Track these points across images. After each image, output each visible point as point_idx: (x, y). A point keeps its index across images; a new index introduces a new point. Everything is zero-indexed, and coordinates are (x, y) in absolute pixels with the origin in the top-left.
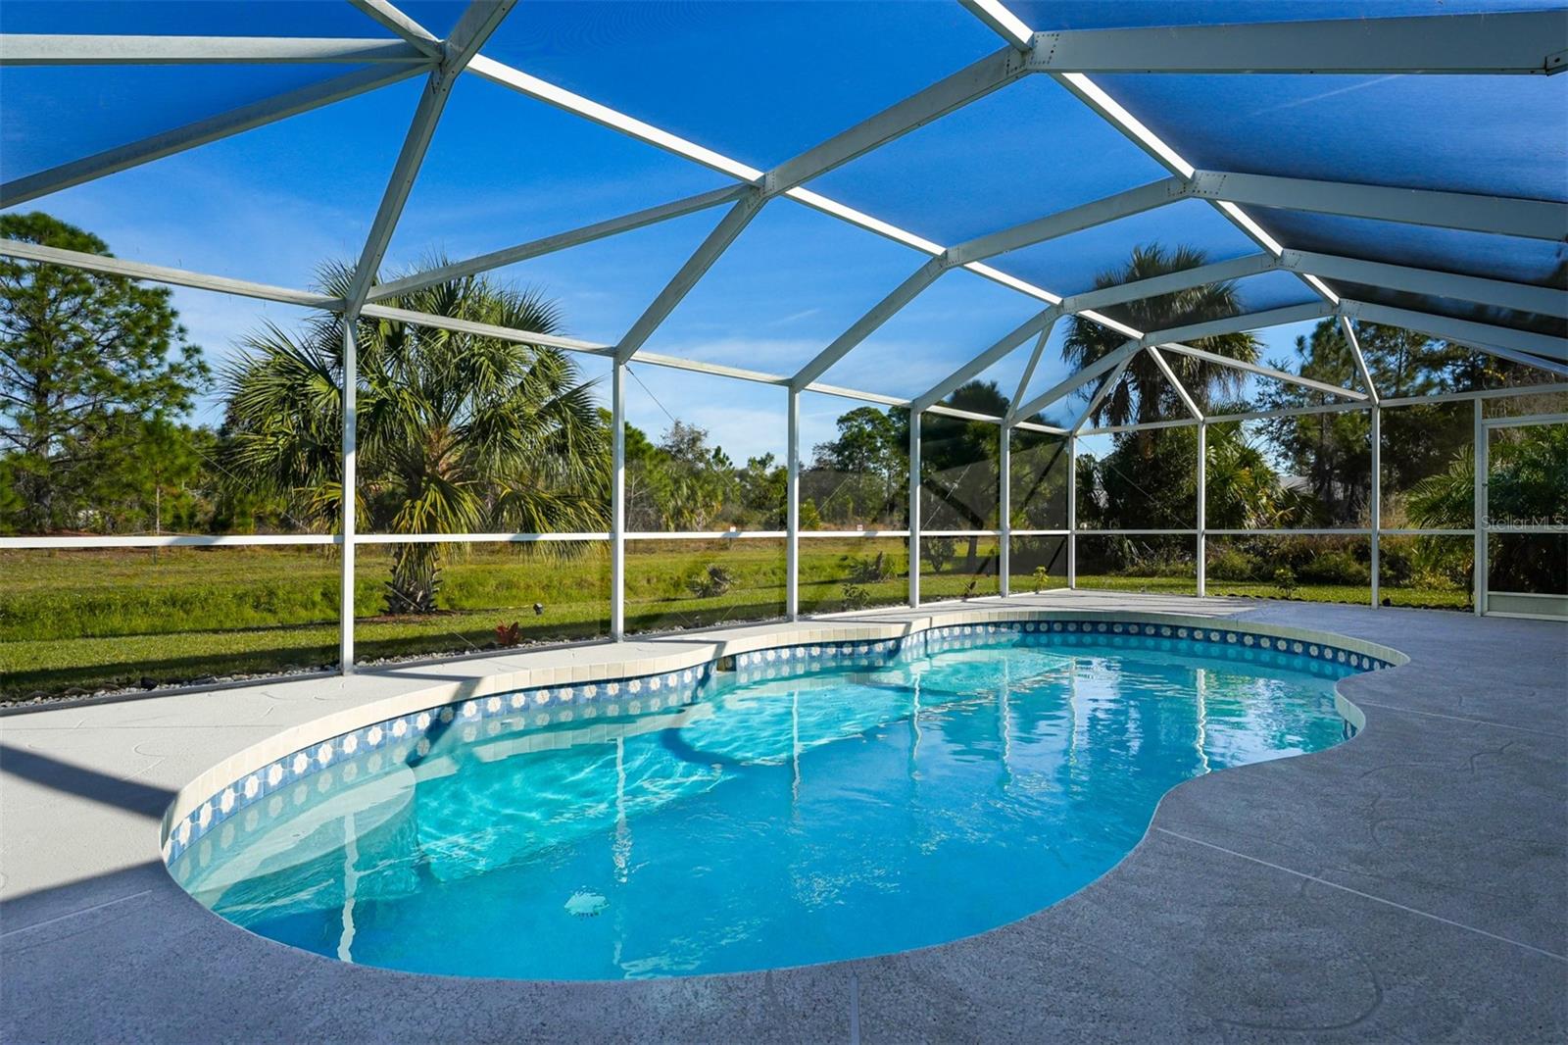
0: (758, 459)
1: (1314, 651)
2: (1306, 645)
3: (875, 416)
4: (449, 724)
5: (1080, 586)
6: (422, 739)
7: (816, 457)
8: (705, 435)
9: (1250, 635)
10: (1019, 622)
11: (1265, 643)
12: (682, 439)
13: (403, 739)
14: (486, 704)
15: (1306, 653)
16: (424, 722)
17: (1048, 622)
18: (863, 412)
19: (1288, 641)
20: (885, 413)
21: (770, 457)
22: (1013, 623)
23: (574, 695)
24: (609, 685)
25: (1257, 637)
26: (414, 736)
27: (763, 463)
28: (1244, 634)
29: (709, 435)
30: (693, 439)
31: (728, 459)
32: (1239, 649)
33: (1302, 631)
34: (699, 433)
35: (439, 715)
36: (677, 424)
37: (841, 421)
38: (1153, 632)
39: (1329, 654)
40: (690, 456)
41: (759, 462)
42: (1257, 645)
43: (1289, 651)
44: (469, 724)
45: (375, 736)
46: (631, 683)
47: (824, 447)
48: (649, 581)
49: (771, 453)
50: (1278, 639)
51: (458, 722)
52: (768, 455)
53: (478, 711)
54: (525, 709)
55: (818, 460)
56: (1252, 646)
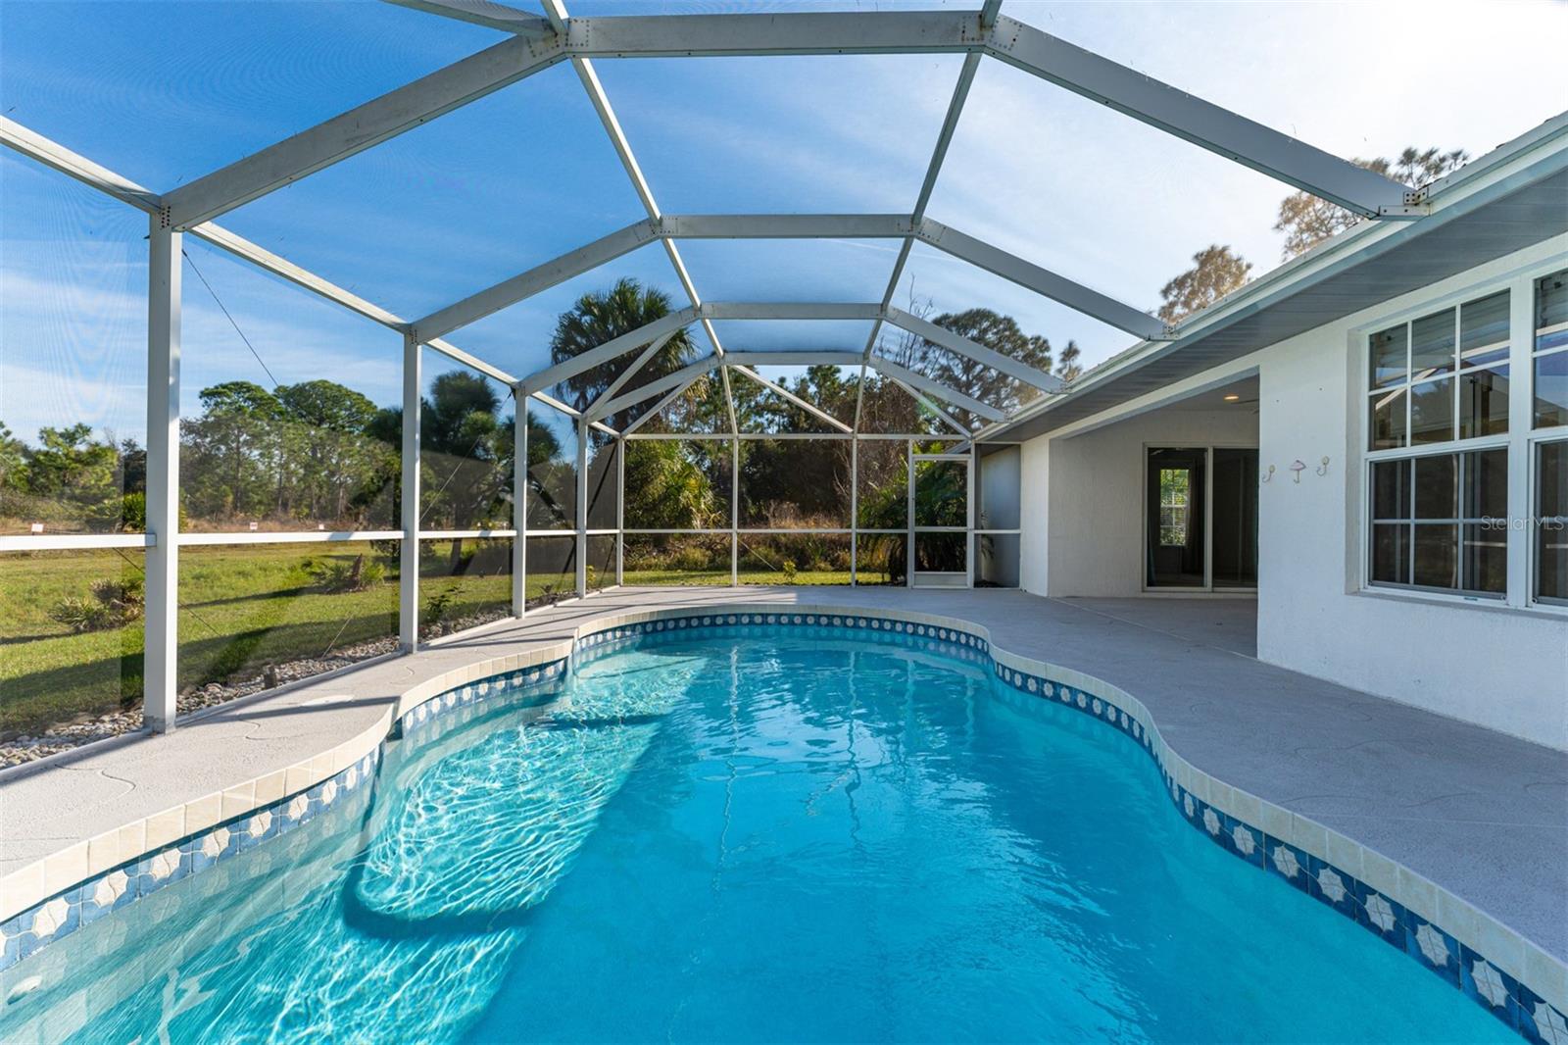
0: (60, 430)
1: (875, 624)
2: (869, 620)
3: (259, 395)
5: (627, 582)
9: (825, 616)
10: (640, 624)
11: (837, 622)
15: (869, 627)
17: (663, 621)
18: (241, 387)
19: (854, 618)
20: (270, 391)
21: (84, 430)
22: (636, 625)
25: (830, 617)
27: (70, 437)
28: (820, 616)
32: (817, 628)
33: (868, 610)
37: (207, 394)
38: (747, 620)
39: (887, 626)
41: (61, 435)
42: (830, 624)
43: (856, 626)
49: (86, 424)
50: (847, 617)
52: (80, 426)
56: (827, 625)
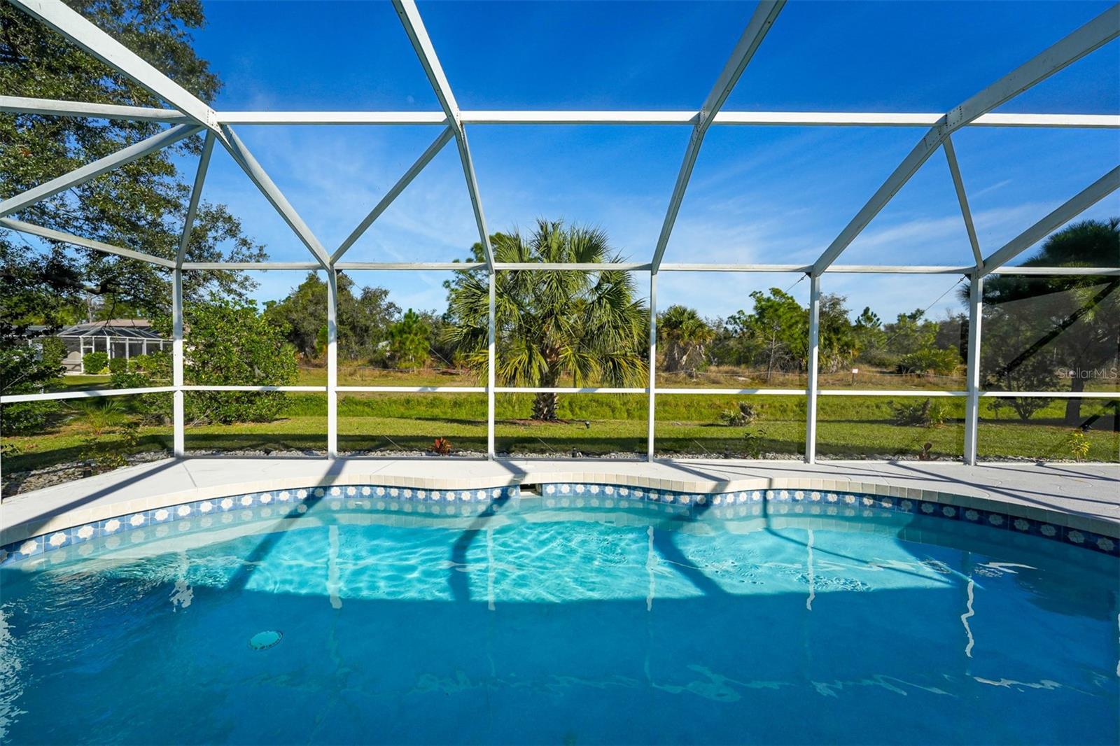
4: (320, 499)
6: (301, 504)
8: (844, 300)
13: (287, 502)
14: (346, 490)
16: (303, 495)
21: (920, 313)
23: (399, 494)
24: (419, 492)
26: (295, 502)
27: (913, 317)
29: (847, 300)
35: (313, 492)
41: (909, 317)
44: (334, 500)
45: (266, 498)
46: (433, 493)
51: (327, 498)
53: (341, 493)
54: (371, 496)
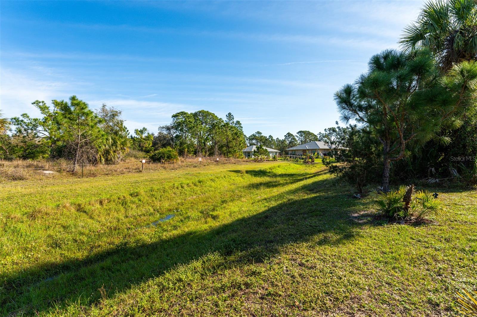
0: (139, 130)
3: (188, 115)
7: (159, 131)
8: (120, 113)
12: (107, 115)
18: (183, 113)
27: (142, 132)
29: (122, 113)
30: (113, 115)
31: (126, 128)
34: (117, 112)
36: (104, 106)
37: (174, 116)
40: (111, 124)
41: (140, 131)
47: (163, 128)
48: (101, 203)
49: (145, 127)
52: (144, 128)
55: (160, 133)
